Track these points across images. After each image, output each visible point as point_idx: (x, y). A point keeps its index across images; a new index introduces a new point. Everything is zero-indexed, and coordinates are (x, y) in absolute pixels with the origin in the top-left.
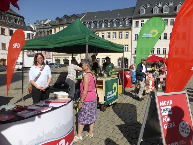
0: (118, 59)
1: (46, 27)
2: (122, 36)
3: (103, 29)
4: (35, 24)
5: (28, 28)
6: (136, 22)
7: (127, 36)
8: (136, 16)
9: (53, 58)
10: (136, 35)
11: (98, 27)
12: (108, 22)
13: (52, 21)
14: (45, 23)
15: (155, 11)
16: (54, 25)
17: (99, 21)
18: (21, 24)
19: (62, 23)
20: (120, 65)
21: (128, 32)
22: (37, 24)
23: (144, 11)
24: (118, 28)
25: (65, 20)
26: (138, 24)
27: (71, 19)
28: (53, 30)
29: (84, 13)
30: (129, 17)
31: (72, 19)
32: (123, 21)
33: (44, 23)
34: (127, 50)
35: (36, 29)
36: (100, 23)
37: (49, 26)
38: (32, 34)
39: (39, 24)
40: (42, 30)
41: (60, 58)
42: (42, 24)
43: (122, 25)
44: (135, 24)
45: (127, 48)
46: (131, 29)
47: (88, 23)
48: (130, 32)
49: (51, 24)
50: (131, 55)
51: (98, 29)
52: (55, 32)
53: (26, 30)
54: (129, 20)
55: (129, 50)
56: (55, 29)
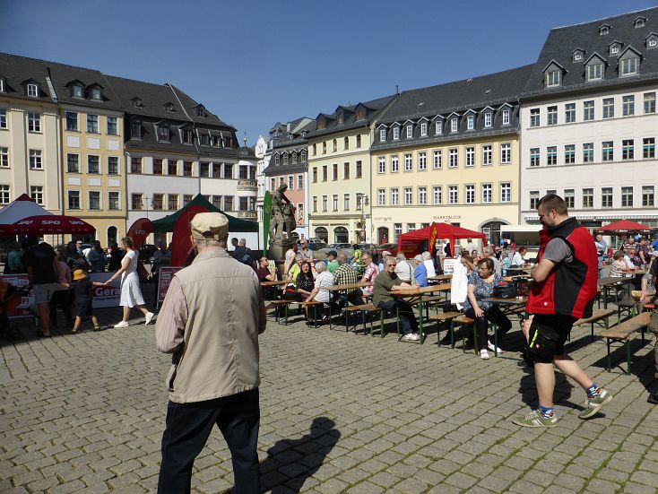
2: (490, 158)
3: (437, 140)
6: (533, 111)
7: (507, 157)
8: (532, 94)
9: (311, 226)
11: (424, 134)
15: (592, 73)
16: (313, 134)
17: (427, 118)
19: (331, 129)
21: (509, 145)
23: (556, 78)
25: (341, 121)
26: (538, 117)
27: (353, 117)
28: (311, 148)
30: (511, 98)
31: (356, 118)
32: (494, 112)
34: (509, 199)
36: (431, 124)
38: (251, 167)
40: (284, 150)
41: (327, 225)
44: (530, 119)
45: (506, 193)
46: (516, 135)
47: (396, 125)
48: (515, 143)
52: (315, 153)
53: (238, 158)
54: (512, 108)
56: (315, 146)
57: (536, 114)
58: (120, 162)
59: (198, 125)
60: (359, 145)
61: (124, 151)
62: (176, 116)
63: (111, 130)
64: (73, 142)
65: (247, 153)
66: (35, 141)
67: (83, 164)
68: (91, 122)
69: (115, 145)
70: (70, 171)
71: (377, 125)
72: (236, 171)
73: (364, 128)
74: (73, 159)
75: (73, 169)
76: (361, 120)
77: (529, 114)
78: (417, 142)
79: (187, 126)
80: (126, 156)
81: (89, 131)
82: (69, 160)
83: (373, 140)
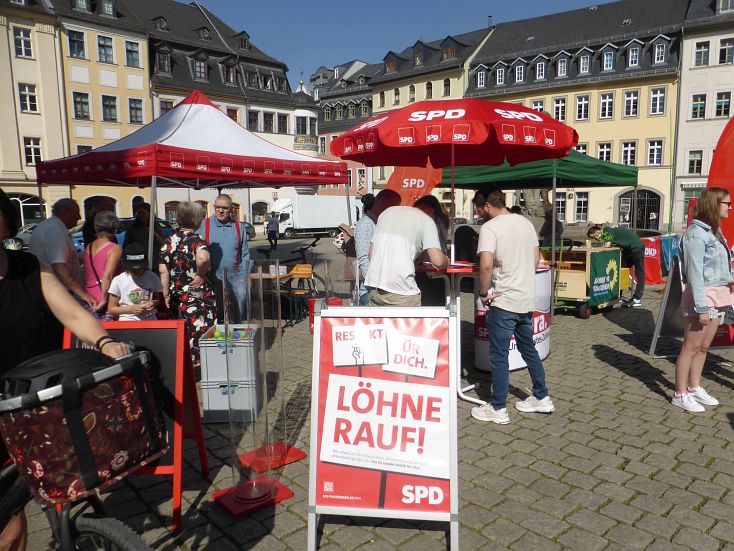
0: (620, 197)
1: (350, 89)
2: (635, 107)
3: (559, 84)
4: (313, 80)
5: (300, 100)
6: (699, 45)
7: (658, 107)
8: (701, 21)
10: (695, 98)
11: (540, 77)
12: (582, 54)
13: (368, 67)
14: (346, 77)
16: (379, 79)
17: (545, 55)
18: (280, 88)
19: (406, 72)
20: (627, 217)
21: (663, 91)
22: (320, 81)
24: (621, 76)
25: (418, 62)
26: (707, 53)
27: (438, 55)
28: (376, 98)
29: (486, 26)
30: (666, 28)
31: (442, 56)
32: (643, 46)
33: (342, 74)
34: (659, 161)
35: (316, 98)
36: (550, 64)
37: (362, 85)
38: (311, 119)
39: (326, 81)
40: (338, 100)
42: (337, 80)
43: (640, 64)
44: (694, 56)
45: (655, 154)
46: (674, 77)
47: (501, 65)
48: (671, 88)
49: (367, 79)
50: (674, 178)
51: (540, 87)
52: (383, 105)
53: (295, 107)
54: (669, 42)
55: (667, 159)
56: (382, 94)
57: (703, 49)
58: (145, 106)
59: (243, 59)
60: (447, 92)
61: (151, 90)
62: (213, 46)
63: (132, 61)
64: (80, 74)
65: (305, 101)
66: (25, 71)
67: (95, 108)
68: (104, 46)
69: (138, 81)
70: (77, 117)
71: (472, 66)
72: (292, 125)
73: (456, 70)
74: (80, 98)
75: (82, 116)
76: (448, 59)
77: (695, 49)
78: (532, 88)
79: (229, 60)
80: (152, 98)
81: (100, 61)
82: (76, 102)
83: (467, 85)
